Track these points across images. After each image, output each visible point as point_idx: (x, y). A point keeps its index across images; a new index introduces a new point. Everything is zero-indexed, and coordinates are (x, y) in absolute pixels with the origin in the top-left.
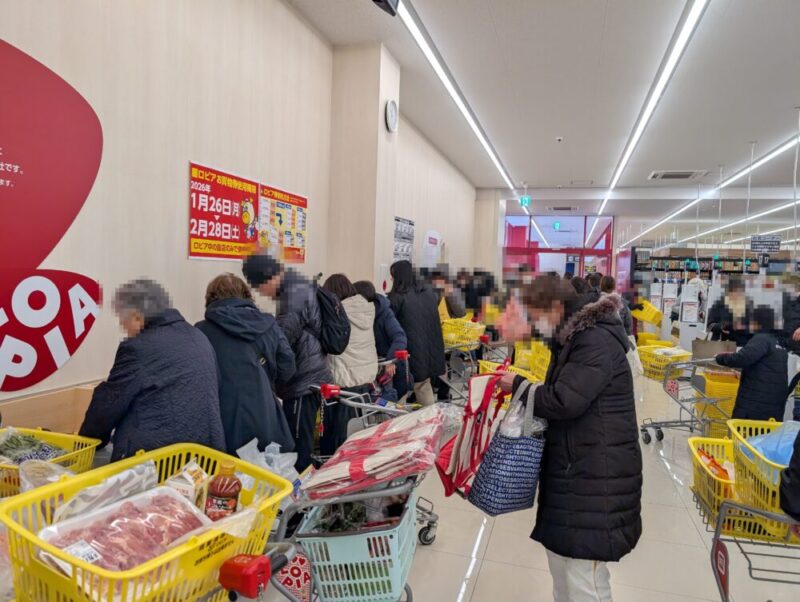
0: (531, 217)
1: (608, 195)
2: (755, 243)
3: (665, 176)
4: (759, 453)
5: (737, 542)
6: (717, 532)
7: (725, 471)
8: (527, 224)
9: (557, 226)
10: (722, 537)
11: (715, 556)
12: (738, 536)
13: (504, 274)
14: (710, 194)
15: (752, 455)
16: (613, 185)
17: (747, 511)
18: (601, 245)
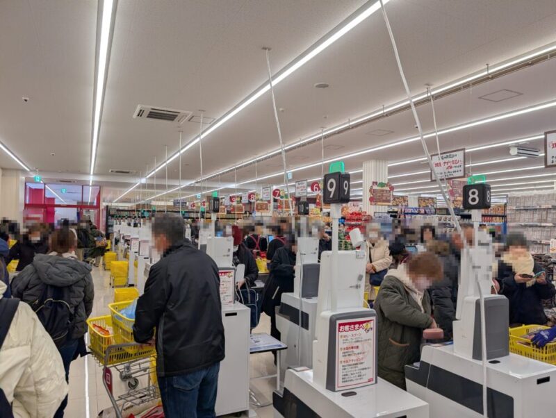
0: (45, 184)
1: (91, 179)
2: (176, 203)
3: (117, 172)
4: (124, 316)
5: (115, 366)
6: (105, 365)
7: (108, 331)
8: (43, 187)
9: (64, 191)
10: (108, 366)
11: (105, 377)
12: (115, 363)
13: (24, 222)
14: (143, 181)
15: (121, 318)
16: (92, 173)
17: (119, 348)
18: (95, 204)
